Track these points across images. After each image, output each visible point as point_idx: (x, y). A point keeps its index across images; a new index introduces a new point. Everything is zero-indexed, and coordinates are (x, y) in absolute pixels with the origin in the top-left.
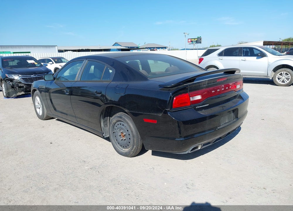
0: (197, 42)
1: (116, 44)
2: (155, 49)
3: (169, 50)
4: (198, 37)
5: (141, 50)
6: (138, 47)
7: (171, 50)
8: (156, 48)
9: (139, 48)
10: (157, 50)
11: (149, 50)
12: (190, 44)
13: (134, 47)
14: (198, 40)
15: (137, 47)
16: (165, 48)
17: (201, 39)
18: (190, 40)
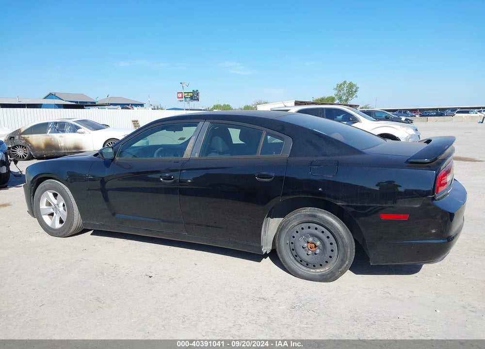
0: (192, 98)
1: (50, 96)
2: (129, 107)
3: (155, 109)
4: (193, 91)
5: (106, 107)
6: (95, 103)
7: (158, 109)
8: (132, 105)
9: (97, 104)
10: (134, 108)
11: (120, 108)
12: (180, 101)
13: (87, 102)
14: (193, 95)
15: (91, 103)
16: (142, 105)
17: (198, 94)
18: (181, 94)
